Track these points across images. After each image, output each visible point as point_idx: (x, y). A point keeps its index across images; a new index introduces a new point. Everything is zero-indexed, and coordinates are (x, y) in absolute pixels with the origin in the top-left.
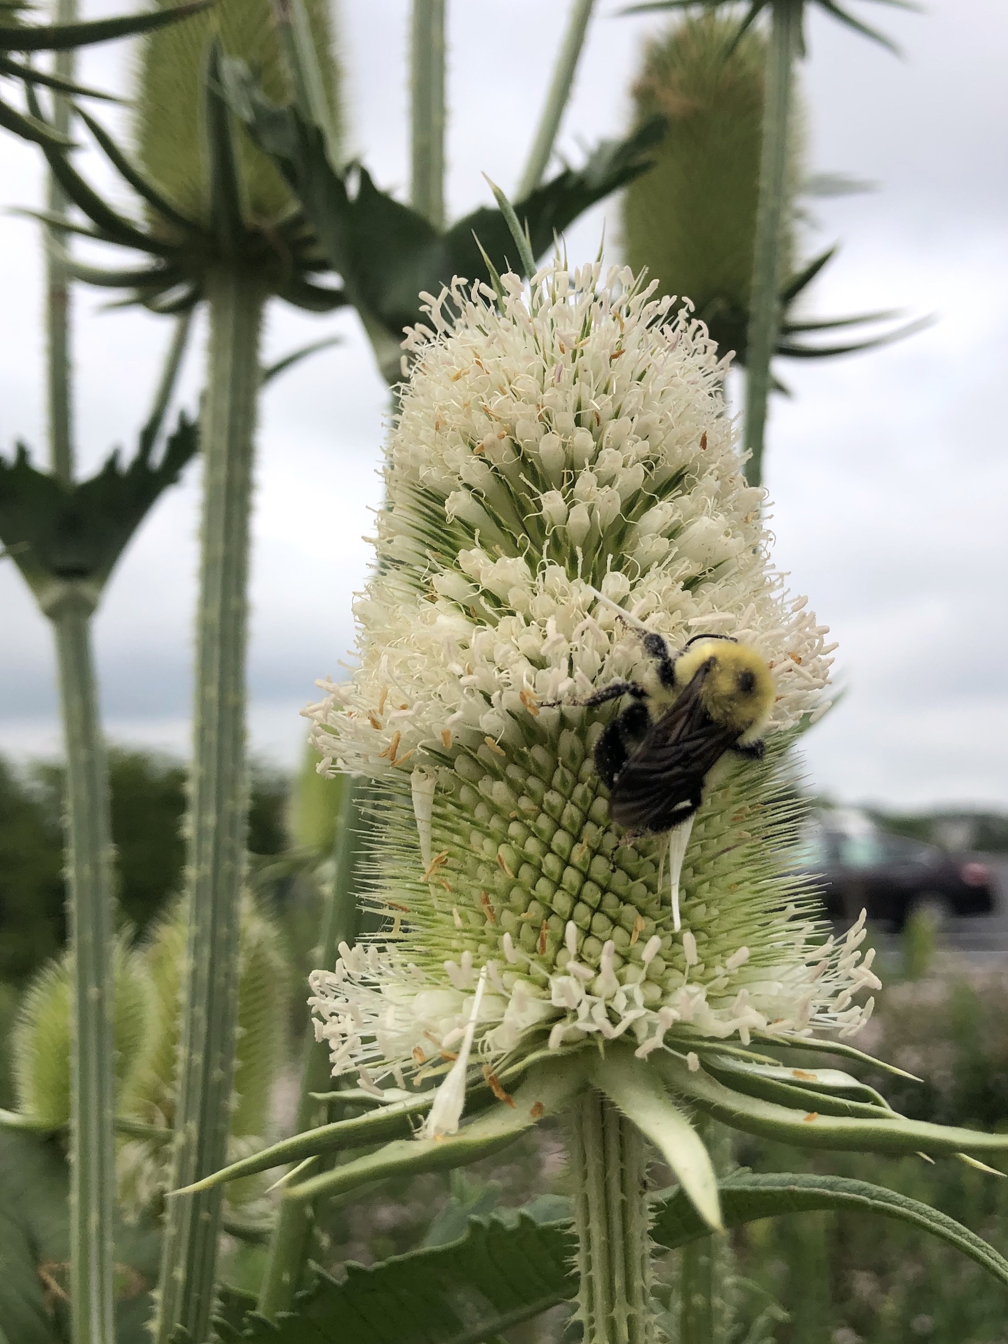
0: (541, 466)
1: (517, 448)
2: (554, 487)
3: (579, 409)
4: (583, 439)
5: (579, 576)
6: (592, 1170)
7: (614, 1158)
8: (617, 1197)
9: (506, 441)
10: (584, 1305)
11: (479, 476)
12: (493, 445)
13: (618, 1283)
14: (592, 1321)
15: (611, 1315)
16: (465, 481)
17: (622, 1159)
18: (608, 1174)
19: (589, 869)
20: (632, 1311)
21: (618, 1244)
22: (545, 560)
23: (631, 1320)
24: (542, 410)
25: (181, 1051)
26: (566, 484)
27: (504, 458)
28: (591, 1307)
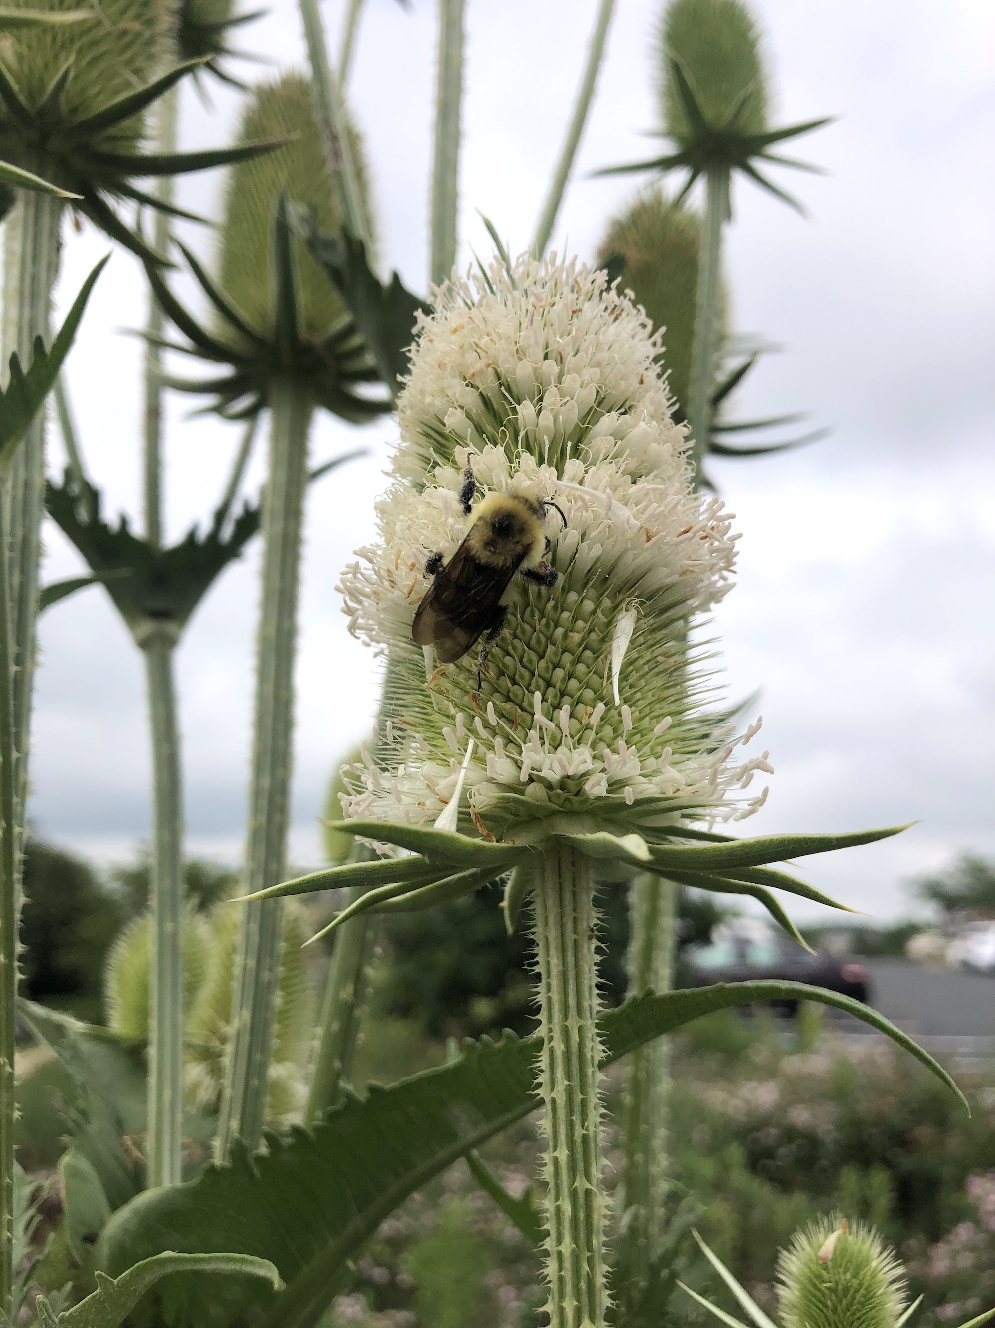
0: (517, 386)
1: (498, 376)
2: (527, 399)
3: (547, 347)
4: (551, 367)
5: (546, 461)
6: (552, 920)
7: (568, 909)
8: (570, 936)
9: (490, 370)
10: (544, 1021)
11: (471, 399)
12: (481, 372)
13: (572, 1001)
14: (550, 1030)
15: (566, 1023)
16: (460, 403)
17: (575, 910)
18: (564, 919)
19: (551, 677)
20: (582, 1023)
21: (571, 975)
22: (520, 449)
23: (580, 1029)
24: (518, 345)
25: (238, 959)
26: (537, 398)
27: (489, 385)
28: (550, 1021)
